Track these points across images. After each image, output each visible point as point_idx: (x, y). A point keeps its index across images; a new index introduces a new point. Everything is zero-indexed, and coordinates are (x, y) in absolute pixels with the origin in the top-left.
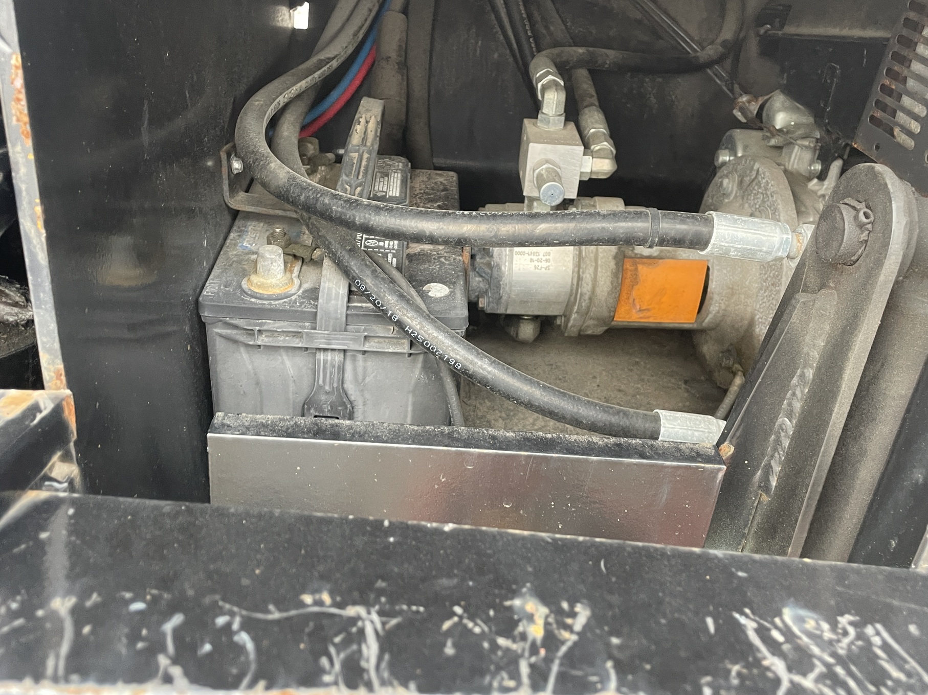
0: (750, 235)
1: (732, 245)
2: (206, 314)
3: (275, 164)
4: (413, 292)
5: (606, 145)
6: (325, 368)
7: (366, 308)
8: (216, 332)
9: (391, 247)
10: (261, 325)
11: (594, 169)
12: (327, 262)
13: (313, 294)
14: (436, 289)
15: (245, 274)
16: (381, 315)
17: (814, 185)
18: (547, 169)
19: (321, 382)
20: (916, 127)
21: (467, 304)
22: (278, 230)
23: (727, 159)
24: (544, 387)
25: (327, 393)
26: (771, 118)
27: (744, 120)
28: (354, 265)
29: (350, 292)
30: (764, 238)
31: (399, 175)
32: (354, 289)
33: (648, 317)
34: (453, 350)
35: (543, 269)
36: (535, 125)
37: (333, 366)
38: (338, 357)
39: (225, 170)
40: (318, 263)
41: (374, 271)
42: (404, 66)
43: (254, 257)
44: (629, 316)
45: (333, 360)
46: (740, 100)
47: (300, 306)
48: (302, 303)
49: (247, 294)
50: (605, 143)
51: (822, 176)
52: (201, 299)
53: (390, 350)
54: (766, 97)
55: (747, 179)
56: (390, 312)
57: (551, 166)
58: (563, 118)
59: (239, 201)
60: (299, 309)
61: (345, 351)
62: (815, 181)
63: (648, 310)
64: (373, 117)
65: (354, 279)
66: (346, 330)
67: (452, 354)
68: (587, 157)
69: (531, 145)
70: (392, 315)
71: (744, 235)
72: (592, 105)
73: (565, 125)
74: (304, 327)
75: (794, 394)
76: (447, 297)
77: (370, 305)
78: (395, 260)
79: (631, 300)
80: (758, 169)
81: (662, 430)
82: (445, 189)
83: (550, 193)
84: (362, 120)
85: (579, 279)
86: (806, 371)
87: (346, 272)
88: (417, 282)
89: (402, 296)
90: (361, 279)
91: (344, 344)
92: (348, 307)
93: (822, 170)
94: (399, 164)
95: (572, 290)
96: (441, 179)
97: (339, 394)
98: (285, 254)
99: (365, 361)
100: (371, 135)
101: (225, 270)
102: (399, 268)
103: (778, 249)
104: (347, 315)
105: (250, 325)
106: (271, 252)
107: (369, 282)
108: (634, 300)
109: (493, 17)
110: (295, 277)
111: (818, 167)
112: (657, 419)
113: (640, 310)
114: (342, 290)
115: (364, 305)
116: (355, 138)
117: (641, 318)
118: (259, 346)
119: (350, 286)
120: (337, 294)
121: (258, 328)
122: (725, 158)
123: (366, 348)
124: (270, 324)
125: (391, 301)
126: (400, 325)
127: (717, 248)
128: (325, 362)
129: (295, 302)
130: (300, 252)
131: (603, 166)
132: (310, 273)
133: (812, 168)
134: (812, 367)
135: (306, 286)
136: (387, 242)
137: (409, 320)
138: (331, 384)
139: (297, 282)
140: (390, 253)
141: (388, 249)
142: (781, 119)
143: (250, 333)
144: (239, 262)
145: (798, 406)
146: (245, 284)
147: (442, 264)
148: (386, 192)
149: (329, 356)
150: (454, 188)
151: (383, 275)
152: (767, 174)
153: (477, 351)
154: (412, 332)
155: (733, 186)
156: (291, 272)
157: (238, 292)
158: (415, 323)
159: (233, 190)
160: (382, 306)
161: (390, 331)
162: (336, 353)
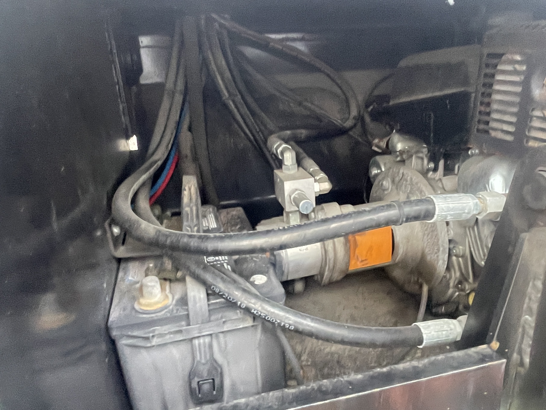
0: (456, 205)
1: (448, 213)
2: (114, 333)
3: (144, 224)
4: (248, 284)
5: (322, 175)
6: (200, 348)
7: (219, 302)
8: (122, 343)
9: (224, 259)
10: (154, 331)
11: (321, 189)
12: (188, 279)
13: (183, 301)
14: (258, 279)
15: (134, 299)
16: (232, 305)
17: (431, 175)
18: (298, 194)
19: (198, 358)
20: (511, 129)
21: (281, 284)
22: (151, 265)
23: (376, 172)
24: (348, 327)
25: (204, 364)
26: (394, 147)
27: (380, 151)
28: (209, 277)
29: (208, 295)
30: (465, 205)
31: (213, 215)
32: (210, 292)
33: (367, 264)
34: (287, 318)
35: (305, 250)
36: (282, 172)
37: (205, 347)
38: (207, 340)
39: (109, 235)
40: (182, 280)
41: (222, 278)
42: (195, 159)
43: (138, 286)
44: (356, 266)
45: (204, 342)
46: (374, 142)
47: (177, 312)
48: (177, 310)
49: (140, 313)
50: (322, 174)
51: (435, 170)
52: (109, 324)
53: (241, 327)
54: (388, 138)
55: (397, 179)
56: (239, 303)
57: (300, 192)
58: (296, 166)
59: (121, 252)
60: (177, 315)
61: (211, 335)
62: (431, 173)
63: (366, 260)
64: (193, 186)
65: (210, 286)
66: (210, 321)
67: (286, 321)
68: (316, 183)
69: (285, 183)
70: (240, 304)
71: (454, 205)
72: (305, 157)
73: (298, 169)
74: (183, 326)
75: (530, 299)
76: (267, 282)
77: (222, 300)
78: (229, 267)
79: (356, 257)
80: (403, 173)
81: (425, 336)
82: (239, 218)
83: (305, 207)
84: (187, 188)
85: (326, 251)
86: (536, 282)
87: (204, 283)
88: (247, 278)
89: (244, 291)
90: (214, 285)
91: (211, 331)
92: (209, 305)
93: (435, 167)
94: (210, 209)
95: (323, 259)
96: (234, 213)
97: (212, 364)
98: (160, 279)
99: (225, 337)
100: (194, 196)
101: (120, 300)
102: (234, 271)
103: (473, 210)
104: (209, 311)
105: (146, 333)
106: (151, 281)
107: (221, 286)
108: (357, 256)
109: (236, 126)
110: (168, 293)
111: (432, 165)
112: (418, 329)
113: (362, 261)
114: (202, 294)
115: (218, 301)
116: (185, 199)
117: (363, 265)
118: (154, 346)
119: (207, 291)
120: (200, 298)
121: (151, 335)
122: (375, 172)
123: (225, 329)
124: (159, 329)
125: (238, 295)
126: (247, 310)
127: (440, 216)
128: (199, 345)
129: (172, 310)
130: (168, 276)
131: (326, 186)
132: (178, 288)
133: (429, 166)
134: (539, 279)
135: (177, 297)
136: (220, 257)
137: (253, 305)
138: (205, 357)
139: (170, 296)
140: (224, 263)
141: (223, 260)
142: (399, 146)
143: (147, 339)
144: (129, 291)
145: (535, 306)
146: (137, 306)
147: (255, 261)
148: (208, 227)
149: (201, 340)
150: (244, 216)
151: (229, 279)
152: (410, 174)
153: (301, 315)
154: (257, 313)
155: (389, 184)
156: (165, 290)
157: (133, 313)
158: (257, 306)
159: (116, 246)
160: (233, 300)
161: (239, 314)
162: (206, 337)
